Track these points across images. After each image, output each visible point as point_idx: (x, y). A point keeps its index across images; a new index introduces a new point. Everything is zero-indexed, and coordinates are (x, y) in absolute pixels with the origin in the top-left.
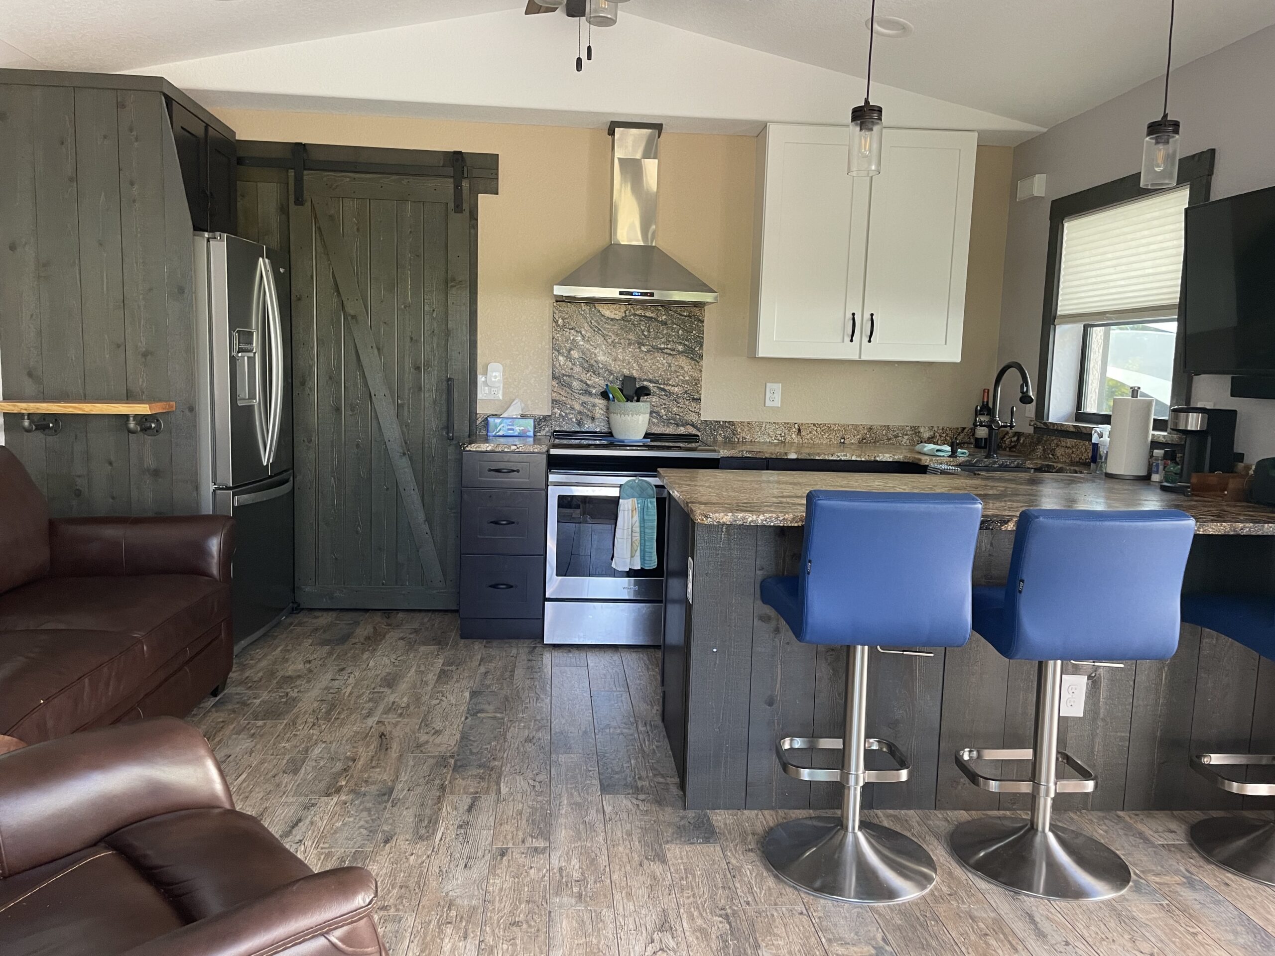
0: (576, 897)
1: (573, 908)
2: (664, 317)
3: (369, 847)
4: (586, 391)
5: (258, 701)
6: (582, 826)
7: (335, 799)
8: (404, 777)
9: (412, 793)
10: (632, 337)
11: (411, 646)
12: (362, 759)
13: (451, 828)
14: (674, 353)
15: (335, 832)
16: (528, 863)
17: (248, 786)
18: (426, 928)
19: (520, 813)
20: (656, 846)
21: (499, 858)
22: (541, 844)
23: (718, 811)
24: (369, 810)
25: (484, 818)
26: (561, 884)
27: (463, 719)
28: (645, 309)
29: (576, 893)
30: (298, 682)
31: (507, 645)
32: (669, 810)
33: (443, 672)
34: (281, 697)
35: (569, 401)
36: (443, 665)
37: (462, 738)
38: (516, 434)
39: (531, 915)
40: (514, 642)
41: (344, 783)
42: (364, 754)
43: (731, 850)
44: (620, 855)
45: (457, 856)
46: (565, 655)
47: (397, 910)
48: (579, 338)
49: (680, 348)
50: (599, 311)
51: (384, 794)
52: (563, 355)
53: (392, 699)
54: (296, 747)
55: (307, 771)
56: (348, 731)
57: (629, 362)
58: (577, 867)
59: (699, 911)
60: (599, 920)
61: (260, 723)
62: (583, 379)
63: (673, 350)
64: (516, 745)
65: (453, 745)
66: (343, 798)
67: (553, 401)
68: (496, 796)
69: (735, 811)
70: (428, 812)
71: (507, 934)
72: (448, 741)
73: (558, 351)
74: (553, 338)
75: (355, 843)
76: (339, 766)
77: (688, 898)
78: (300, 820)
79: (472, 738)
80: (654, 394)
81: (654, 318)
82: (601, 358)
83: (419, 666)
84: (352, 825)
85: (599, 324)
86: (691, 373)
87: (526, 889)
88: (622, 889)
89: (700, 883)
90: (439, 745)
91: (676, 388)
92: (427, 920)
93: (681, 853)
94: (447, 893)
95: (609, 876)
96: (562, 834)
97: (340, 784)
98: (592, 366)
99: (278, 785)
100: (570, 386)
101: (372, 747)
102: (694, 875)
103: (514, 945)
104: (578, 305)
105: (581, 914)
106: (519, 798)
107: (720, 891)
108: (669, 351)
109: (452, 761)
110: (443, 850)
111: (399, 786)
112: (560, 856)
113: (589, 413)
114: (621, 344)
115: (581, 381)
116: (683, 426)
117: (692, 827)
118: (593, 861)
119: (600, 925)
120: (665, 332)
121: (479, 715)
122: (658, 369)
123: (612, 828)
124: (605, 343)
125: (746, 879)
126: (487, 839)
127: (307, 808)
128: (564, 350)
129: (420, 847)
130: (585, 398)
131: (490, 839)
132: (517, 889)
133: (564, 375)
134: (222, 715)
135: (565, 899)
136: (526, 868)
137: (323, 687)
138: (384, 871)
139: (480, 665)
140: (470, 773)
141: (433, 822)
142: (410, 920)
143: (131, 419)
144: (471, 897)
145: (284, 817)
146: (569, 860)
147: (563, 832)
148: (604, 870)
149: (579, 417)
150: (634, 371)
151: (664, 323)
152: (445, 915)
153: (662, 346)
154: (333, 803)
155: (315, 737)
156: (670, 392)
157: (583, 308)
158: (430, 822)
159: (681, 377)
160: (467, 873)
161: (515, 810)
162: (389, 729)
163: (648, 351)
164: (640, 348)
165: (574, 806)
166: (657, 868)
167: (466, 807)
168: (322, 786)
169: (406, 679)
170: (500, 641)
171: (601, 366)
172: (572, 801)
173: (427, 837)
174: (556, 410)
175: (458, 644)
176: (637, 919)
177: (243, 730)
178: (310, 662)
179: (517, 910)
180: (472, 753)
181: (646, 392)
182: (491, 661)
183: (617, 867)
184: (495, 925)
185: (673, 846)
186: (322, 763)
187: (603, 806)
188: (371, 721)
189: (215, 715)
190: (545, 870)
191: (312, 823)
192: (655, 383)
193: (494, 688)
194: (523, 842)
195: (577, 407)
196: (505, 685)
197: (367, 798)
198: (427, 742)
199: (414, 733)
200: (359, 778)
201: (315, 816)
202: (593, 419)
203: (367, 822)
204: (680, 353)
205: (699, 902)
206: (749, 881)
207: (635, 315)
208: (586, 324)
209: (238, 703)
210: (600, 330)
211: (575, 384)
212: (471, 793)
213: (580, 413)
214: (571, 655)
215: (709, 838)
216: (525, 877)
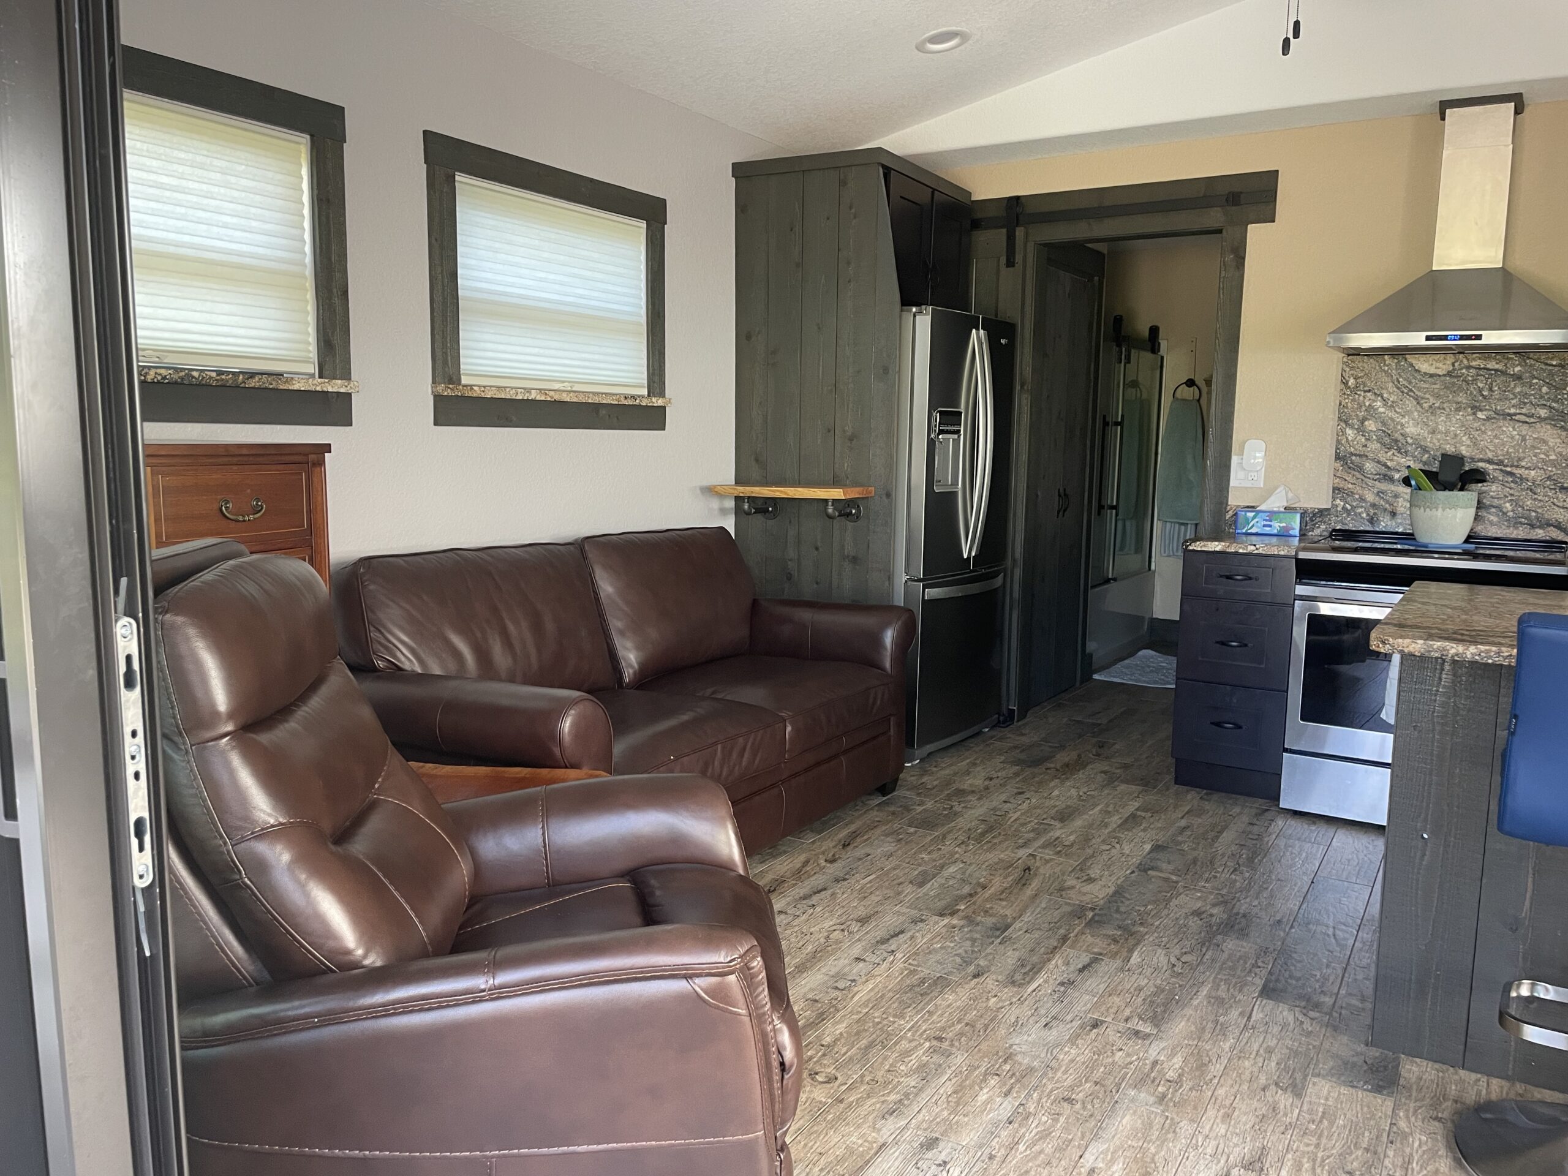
0: (1157, 1097)
1: (1147, 1107)
2: (1518, 369)
3: (955, 977)
4: (1385, 475)
5: (920, 809)
6: (1210, 1025)
7: (946, 921)
8: (1026, 918)
9: (1028, 935)
10: (1462, 398)
11: (1111, 780)
12: (993, 889)
13: (1051, 981)
14: (1532, 420)
15: (930, 953)
16: (1119, 1043)
17: (872, 887)
18: (970, 1072)
19: (1140, 989)
20: (1299, 1076)
21: (1088, 1028)
22: (1146, 1028)
23: (1418, 1060)
24: (974, 940)
25: (1095, 983)
26: (1146, 1078)
27: (1128, 872)
28: (1488, 358)
29: (1159, 1093)
30: (969, 798)
31: (1231, 801)
32: (1345, 1039)
33: (1133, 816)
34: (945, 809)
35: (1358, 489)
36: (1137, 810)
37: (1116, 893)
38: (1275, 532)
39: (1091, 1097)
40: (1242, 798)
41: (963, 907)
42: (998, 883)
43: (1407, 1111)
44: (1242, 1069)
45: (1043, 1012)
46: (1306, 826)
47: (952, 1045)
48: (1379, 404)
49: (1543, 413)
50: (1412, 365)
51: (998, 929)
52: (1352, 427)
53: (1057, 834)
54: (935, 860)
55: (932, 888)
56: (992, 857)
57: (1456, 435)
58: (1177, 1066)
59: (1314, 1165)
60: (1171, 1130)
61: (912, 830)
62: (1381, 459)
63: (1532, 416)
64: (1178, 916)
65: (1101, 897)
66: (955, 922)
67: (1334, 489)
68: (1121, 964)
69: (1444, 1067)
70: (1035, 959)
71: (1053, 1107)
72: (1098, 892)
73: (1346, 422)
74: (1340, 404)
75: (944, 968)
76: (967, 889)
77: (1308, 1145)
78: (902, 932)
79: (1127, 895)
80: (1494, 480)
81: (1501, 372)
82: (1411, 429)
83: (1107, 805)
84: (949, 950)
85: (1410, 383)
86: (1560, 449)
87: (1101, 1070)
88: (1222, 1106)
89: (1336, 1134)
90: (1085, 894)
91: (1533, 473)
92: (976, 1065)
93: (1329, 1092)
94: (1012, 1045)
95: (1213, 1088)
96: (1180, 1026)
97: (958, 907)
98: (1396, 441)
99: (899, 894)
100: (1360, 469)
101: (1010, 879)
102: (1332, 1123)
103: (1056, 1121)
104: (1379, 359)
105: (1153, 1116)
106: (1148, 974)
107: (1359, 1153)
108: (1523, 418)
109: (1090, 914)
110: (1030, 1001)
111: (1018, 925)
112: (1163, 1049)
113: (1387, 506)
114: (1444, 409)
115: (1379, 462)
116: (1540, 527)
117: (1366, 1068)
118: (1202, 1067)
119: (1170, 1136)
120: (1518, 390)
121: (1150, 872)
122: (1504, 444)
123: (1249, 1038)
124: (1419, 408)
125: (1408, 1150)
126: (1085, 1005)
127: (915, 922)
128: (1355, 421)
129: (1007, 992)
130: (1383, 486)
131: (1089, 1006)
132: (1091, 1067)
133: (1352, 454)
134: (881, 815)
135: (1143, 1095)
136: (1114, 1048)
137: (991, 807)
138: (958, 1003)
139: (1182, 818)
140: (1104, 932)
141: (1035, 970)
142: (959, 1059)
143: (830, 503)
144: (1035, 1057)
145: (890, 925)
146: (1172, 1055)
147: (1183, 1023)
148: (1211, 1080)
149: (1372, 511)
150: (1463, 448)
151: (1518, 377)
152: (997, 1066)
153: (1513, 411)
154: (942, 924)
155: (957, 856)
156: (1521, 478)
157: (1387, 362)
158: (1030, 970)
159: (1542, 456)
160: (1045, 1033)
161: (1136, 985)
162: (1038, 864)
163: (1488, 419)
164: (1474, 414)
165: (1213, 1001)
166: (1284, 1100)
167: (1080, 966)
168: (940, 904)
169: (1085, 817)
170: (1224, 794)
171: (1410, 441)
172: (1214, 994)
173: (1021, 984)
174: (1338, 501)
175: (1168, 789)
176: (1221, 1146)
177: (893, 833)
178: (991, 779)
179: (1078, 1087)
180: (1118, 911)
181: (1479, 478)
182: (1199, 816)
183: (1230, 1082)
184: (1046, 1094)
185: (1323, 1082)
186: (951, 883)
187: (1252, 1010)
188: (1022, 853)
189: (875, 813)
190: (1135, 1057)
191: (912, 937)
192: (1497, 464)
193: (1185, 847)
194: (1126, 1020)
195: (1370, 497)
196: (1200, 847)
197: (979, 928)
198: (1073, 887)
199: (1063, 874)
200: (980, 906)
201: (918, 931)
202: (1393, 514)
203: (966, 952)
204: (1541, 419)
205: (1320, 1155)
206: (1411, 1154)
207: (1469, 367)
208: (1391, 384)
209: (901, 806)
210: (1411, 390)
211: (1369, 466)
212: (1094, 953)
213: (1373, 505)
214: (1313, 828)
215: (1384, 1088)
216: (1107, 1056)
